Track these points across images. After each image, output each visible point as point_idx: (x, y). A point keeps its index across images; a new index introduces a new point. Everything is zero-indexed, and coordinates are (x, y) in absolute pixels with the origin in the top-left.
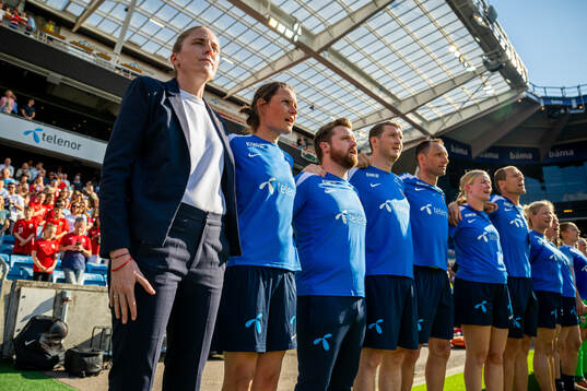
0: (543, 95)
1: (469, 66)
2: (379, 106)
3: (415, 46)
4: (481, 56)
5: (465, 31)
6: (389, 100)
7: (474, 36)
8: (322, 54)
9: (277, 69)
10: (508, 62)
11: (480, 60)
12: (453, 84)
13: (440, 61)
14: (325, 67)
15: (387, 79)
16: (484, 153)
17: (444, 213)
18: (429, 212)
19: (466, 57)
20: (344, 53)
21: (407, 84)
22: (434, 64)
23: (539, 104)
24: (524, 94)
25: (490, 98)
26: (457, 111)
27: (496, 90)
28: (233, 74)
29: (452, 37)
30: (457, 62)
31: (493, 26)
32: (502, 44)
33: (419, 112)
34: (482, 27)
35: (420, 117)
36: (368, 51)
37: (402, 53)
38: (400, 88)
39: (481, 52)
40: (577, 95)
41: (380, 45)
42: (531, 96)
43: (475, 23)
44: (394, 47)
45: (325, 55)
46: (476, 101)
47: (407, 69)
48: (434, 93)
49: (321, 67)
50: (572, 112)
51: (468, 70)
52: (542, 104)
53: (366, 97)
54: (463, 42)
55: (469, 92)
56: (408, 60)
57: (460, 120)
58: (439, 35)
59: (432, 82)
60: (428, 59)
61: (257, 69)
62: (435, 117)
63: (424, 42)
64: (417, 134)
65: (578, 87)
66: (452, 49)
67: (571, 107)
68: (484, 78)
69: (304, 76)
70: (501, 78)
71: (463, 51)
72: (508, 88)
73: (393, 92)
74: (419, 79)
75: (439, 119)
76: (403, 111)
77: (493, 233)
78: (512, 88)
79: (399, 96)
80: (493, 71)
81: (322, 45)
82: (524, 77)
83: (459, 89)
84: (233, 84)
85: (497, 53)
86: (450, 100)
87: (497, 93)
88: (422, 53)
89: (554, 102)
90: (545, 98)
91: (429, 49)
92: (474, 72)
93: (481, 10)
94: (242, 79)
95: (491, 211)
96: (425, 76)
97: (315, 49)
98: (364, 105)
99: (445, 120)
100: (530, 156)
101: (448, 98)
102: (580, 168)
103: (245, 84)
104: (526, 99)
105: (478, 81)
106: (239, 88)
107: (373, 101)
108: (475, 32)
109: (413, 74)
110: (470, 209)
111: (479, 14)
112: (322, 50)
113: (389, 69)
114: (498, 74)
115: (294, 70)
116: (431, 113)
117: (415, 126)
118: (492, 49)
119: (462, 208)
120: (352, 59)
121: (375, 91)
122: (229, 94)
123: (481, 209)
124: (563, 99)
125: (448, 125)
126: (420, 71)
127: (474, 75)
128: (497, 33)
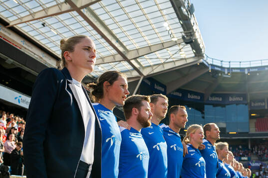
0: (211, 63)
1: (173, 37)
2: (114, 52)
3: (143, 18)
4: (181, 33)
5: (175, 15)
6: (121, 49)
7: (180, 19)
8: (82, 10)
9: (49, 13)
10: (196, 40)
11: (181, 35)
12: (162, 46)
13: (157, 31)
14: (83, 19)
15: (122, 35)
16: (173, 92)
17: (182, 150)
18: (175, 149)
19: (173, 31)
20: (97, 12)
21: (134, 41)
22: (152, 32)
23: (208, 68)
24: (201, 61)
25: (182, 59)
26: (162, 64)
27: (187, 55)
28: (17, 10)
29: (166, 17)
30: (166, 33)
31: (191, 16)
32: (194, 28)
33: (139, 60)
34: (185, 15)
35: (139, 63)
36: (113, 14)
37: (134, 20)
38: (129, 42)
39: (181, 30)
40: (228, 67)
41: (121, 12)
42: (205, 63)
43: (181, 11)
44: (131, 15)
45: (84, 11)
46: (174, 60)
47: (136, 31)
48: (150, 50)
49: (80, 18)
50: (224, 76)
51: (173, 39)
52: (210, 69)
53: (107, 44)
54: (172, 22)
55: (171, 53)
56: (138, 26)
57: (163, 69)
58: (159, 14)
59: (150, 43)
60: (150, 27)
61: (35, 10)
62: (148, 65)
63: (149, 16)
64: (135, 74)
65: (230, 62)
66: (166, 25)
67: (224, 73)
68: (181, 46)
69: (67, 22)
70: (191, 49)
71: (171, 27)
72: (193, 55)
73: (125, 44)
74: (142, 39)
75: (150, 66)
76: (129, 58)
77: (203, 162)
78: (196, 56)
79: (128, 48)
80: (187, 43)
81: (83, 4)
82: (203, 50)
83: (165, 50)
84: (15, 18)
85: (190, 33)
86: (159, 56)
87: (187, 57)
88: (147, 23)
89: (216, 68)
90: (212, 65)
91: (152, 21)
92: (176, 42)
93: (186, 5)
94: (22, 15)
95: (201, 149)
96: (146, 38)
97: (79, 6)
98: (104, 49)
99: (154, 67)
100: (199, 98)
101: (158, 54)
102: (224, 108)
103: (24, 20)
104: (202, 64)
105: (177, 48)
106: (19, 21)
107: (111, 48)
108: (180, 17)
109: (139, 35)
110: (192, 147)
111: (184, 7)
112: (83, 7)
113: (125, 29)
114: (189, 45)
115: (61, 17)
116: (146, 62)
117: (135, 68)
118: (188, 30)
119: (188, 146)
120: (102, 18)
121: (114, 42)
122: (11, 24)
123: (197, 148)
124: (221, 67)
125: (155, 71)
126: (143, 34)
127: (176, 44)
128: (192, 21)
